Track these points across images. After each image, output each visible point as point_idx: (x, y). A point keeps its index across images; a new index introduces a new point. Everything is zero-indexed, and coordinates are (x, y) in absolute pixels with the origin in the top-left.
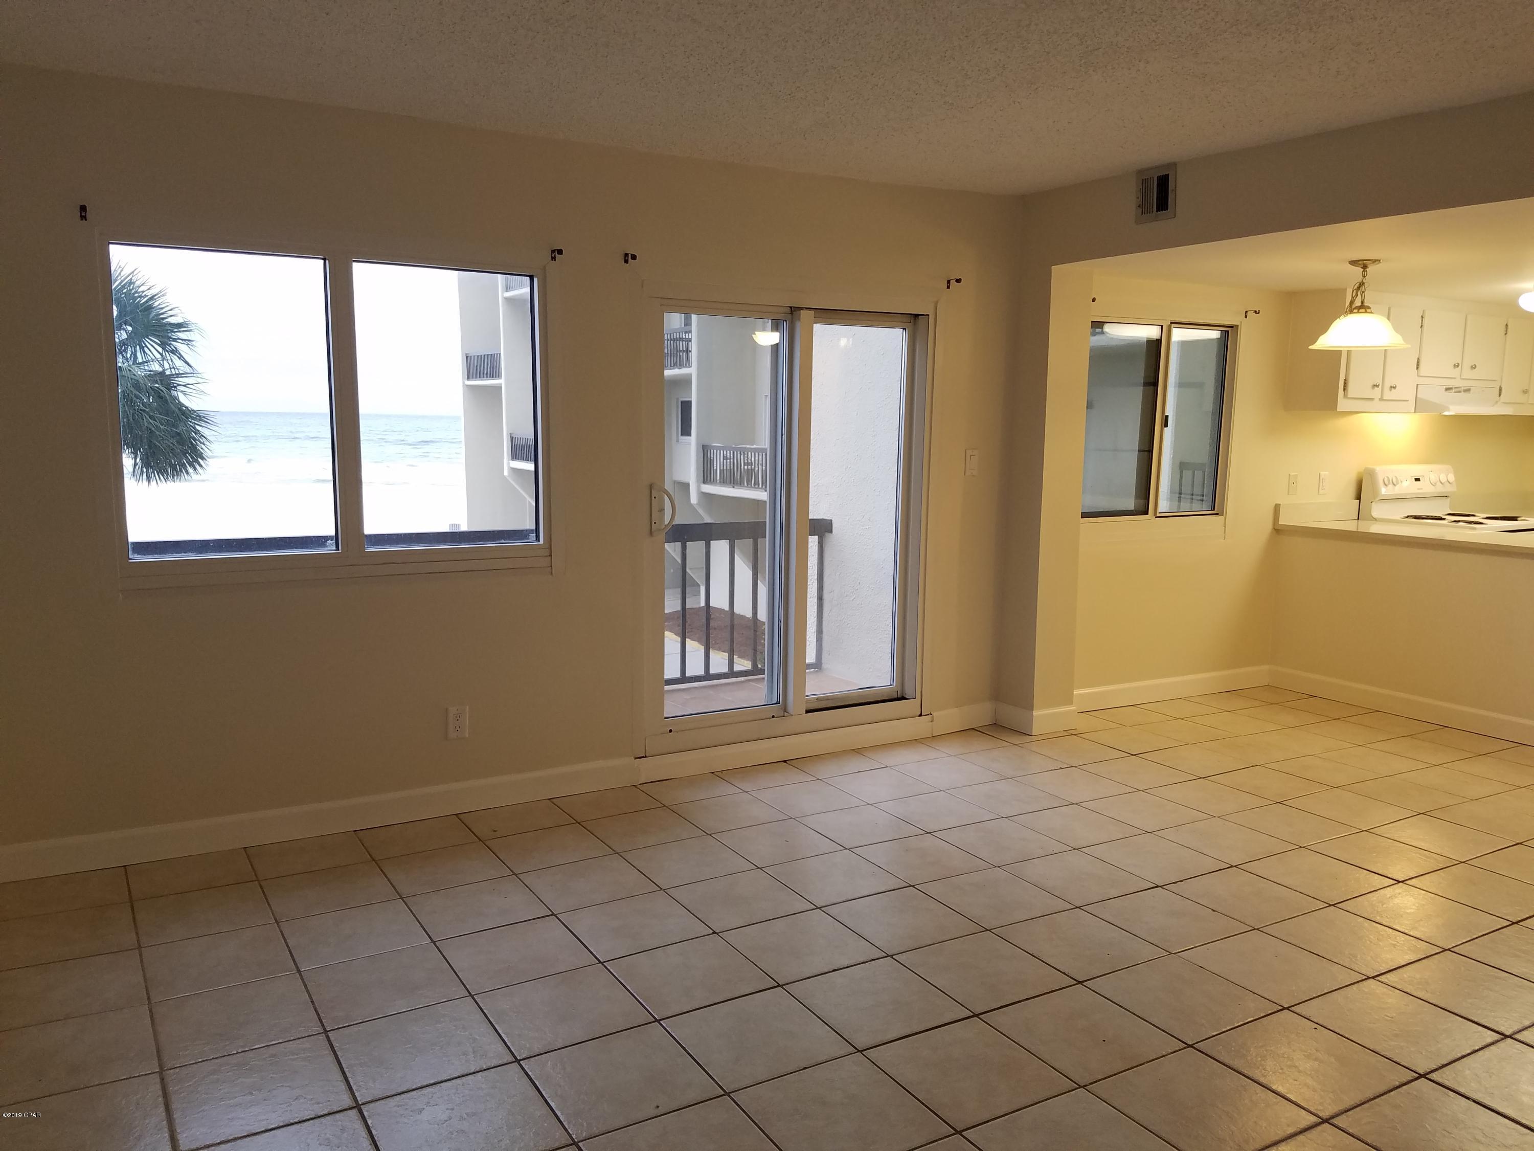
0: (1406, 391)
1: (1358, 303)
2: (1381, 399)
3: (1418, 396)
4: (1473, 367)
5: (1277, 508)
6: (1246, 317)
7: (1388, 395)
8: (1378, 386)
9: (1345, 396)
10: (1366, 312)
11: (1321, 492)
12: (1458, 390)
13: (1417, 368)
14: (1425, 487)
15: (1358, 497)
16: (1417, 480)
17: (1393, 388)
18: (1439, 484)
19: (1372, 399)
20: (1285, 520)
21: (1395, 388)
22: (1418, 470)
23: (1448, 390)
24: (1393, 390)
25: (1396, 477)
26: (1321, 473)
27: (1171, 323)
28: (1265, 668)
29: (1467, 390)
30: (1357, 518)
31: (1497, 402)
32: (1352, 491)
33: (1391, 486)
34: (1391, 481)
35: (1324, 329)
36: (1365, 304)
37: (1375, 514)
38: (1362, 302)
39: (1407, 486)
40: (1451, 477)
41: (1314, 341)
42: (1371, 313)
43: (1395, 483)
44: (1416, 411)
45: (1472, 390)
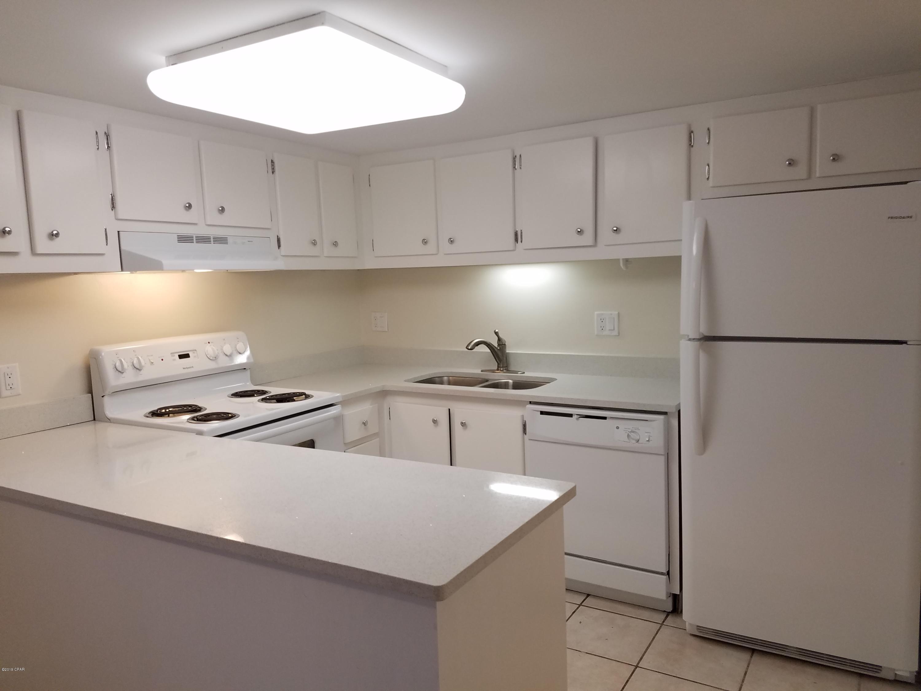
2: (35, 254)
3: (123, 248)
4: (221, 210)
7: (48, 246)
8: (13, 232)
12: (204, 240)
13: (113, 208)
16: (184, 356)
17: (53, 236)
21: (56, 235)
23: (184, 239)
24: (60, 238)
29: (221, 240)
31: (278, 254)
34: (130, 367)
37: (110, 412)
39: (166, 369)
40: (242, 346)
43: (138, 366)
44: (122, 270)
45: (230, 240)
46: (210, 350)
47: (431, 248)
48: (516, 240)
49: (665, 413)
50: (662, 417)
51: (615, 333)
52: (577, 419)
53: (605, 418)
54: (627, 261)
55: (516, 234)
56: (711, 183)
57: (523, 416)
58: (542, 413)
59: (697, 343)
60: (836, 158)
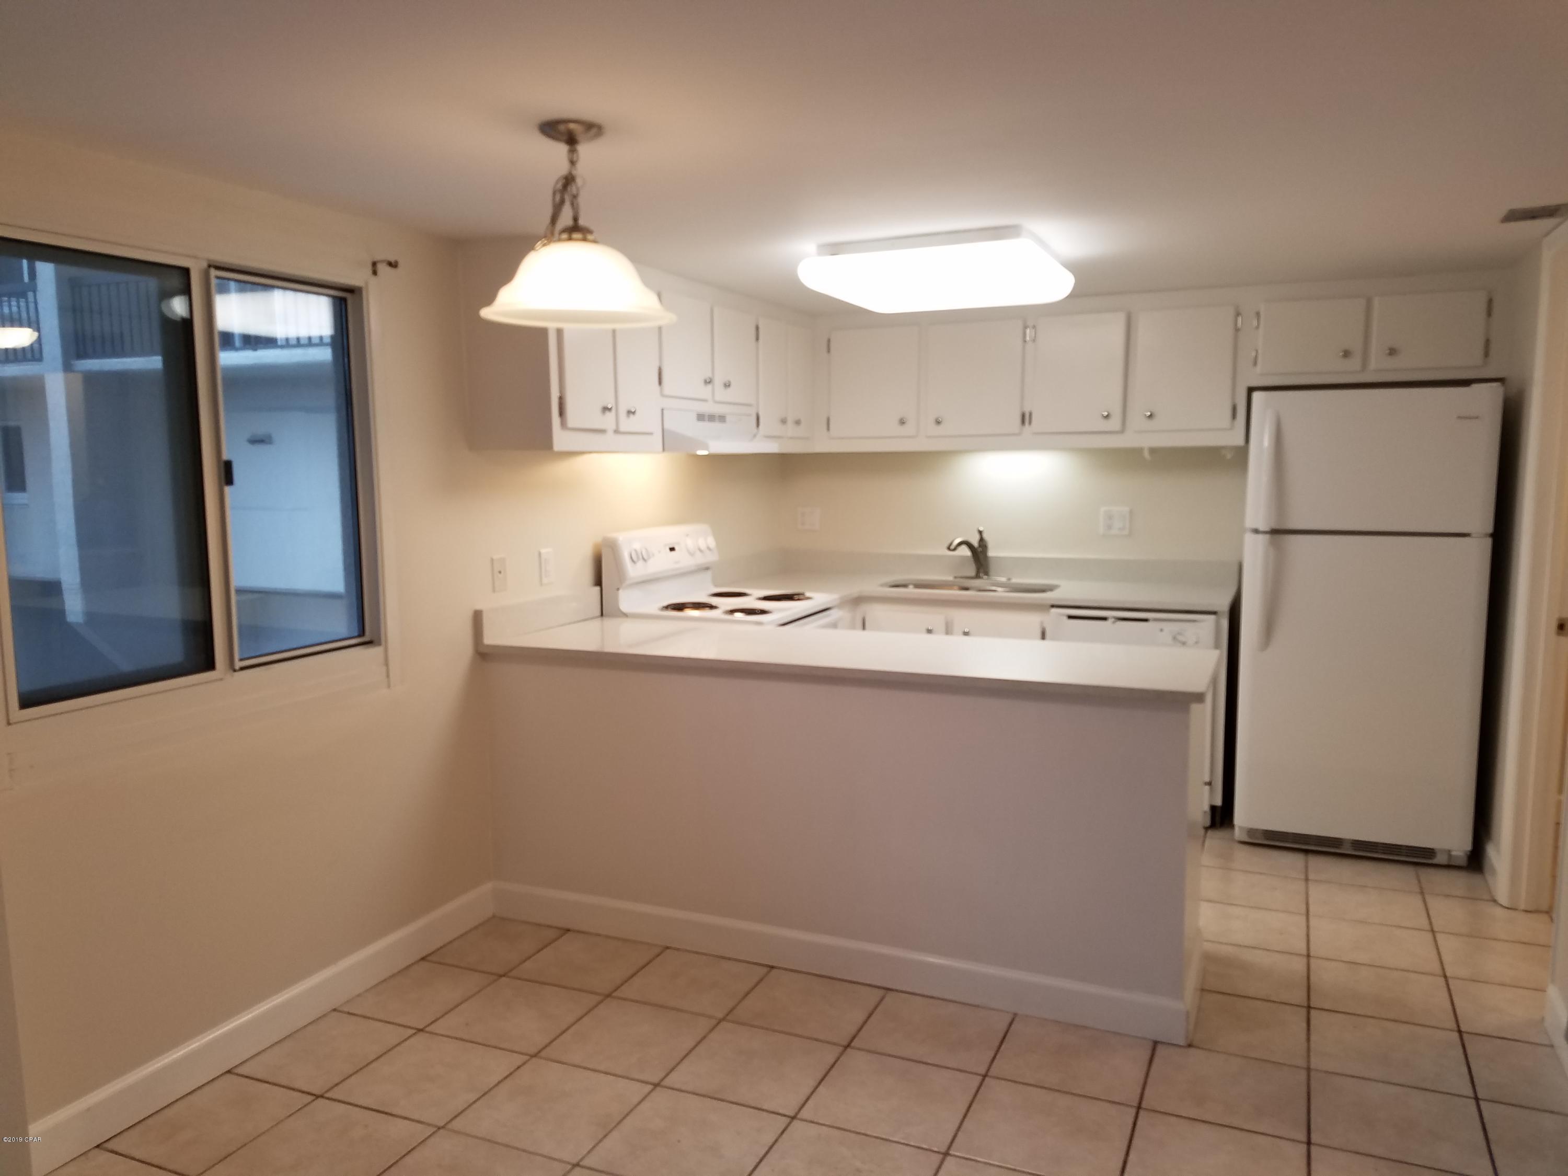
0: (647, 419)
1: (566, 219)
2: (617, 431)
3: (666, 426)
4: (727, 385)
5: (477, 618)
6: (375, 273)
7: (626, 424)
8: (610, 410)
9: (563, 424)
10: (585, 239)
11: (545, 580)
12: (712, 418)
13: (660, 383)
14: (681, 560)
15: (598, 582)
16: (672, 549)
17: (630, 413)
18: (698, 553)
19: (602, 431)
20: (492, 638)
21: (634, 413)
22: (673, 534)
23: (701, 417)
24: (631, 416)
25: (646, 549)
26: (543, 551)
27: (210, 266)
28: (488, 887)
29: (722, 418)
30: (599, 613)
31: (755, 436)
32: (587, 575)
33: (640, 564)
34: (641, 557)
35: (507, 274)
36: (582, 222)
37: (624, 606)
38: (576, 219)
39: (662, 562)
40: (711, 542)
41: (489, 299)
42: (595, 242)
43: (645, 557)
44: (664, 450)
45: (728, 418)
46: (690, 543)
47: (909, 429)
48: (1023, 422)
49: (1214, 613)
50: (1212, 617)
51: (1126, 532)
52: (1114, 622)
53: (1146, 620)
54: (1153, 451)
55: (1023, 416)
56: (1259, 369)
57: (1042, 623)
58: (1070, 617)
59: (1267, 537)
60: (1392, 352)
